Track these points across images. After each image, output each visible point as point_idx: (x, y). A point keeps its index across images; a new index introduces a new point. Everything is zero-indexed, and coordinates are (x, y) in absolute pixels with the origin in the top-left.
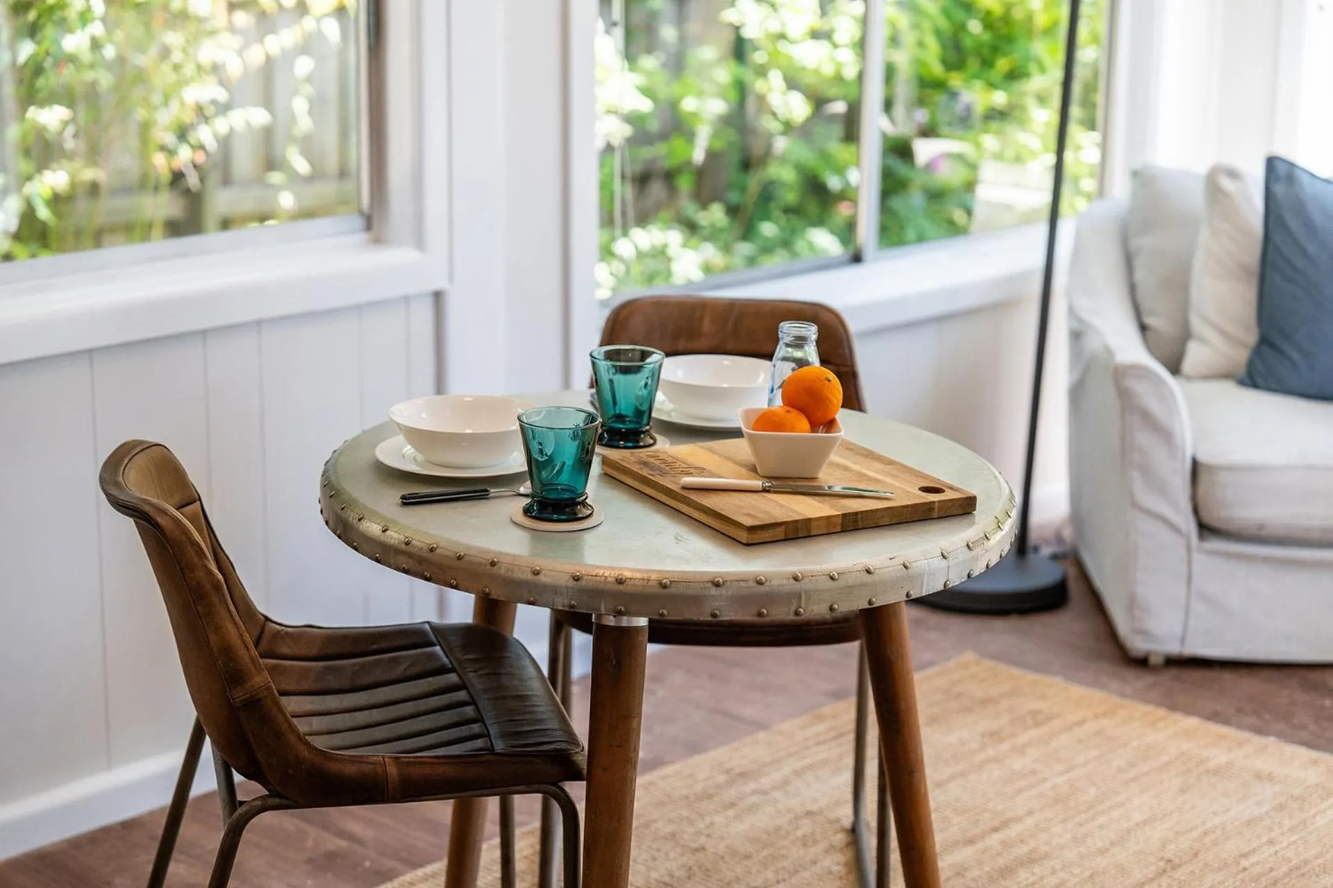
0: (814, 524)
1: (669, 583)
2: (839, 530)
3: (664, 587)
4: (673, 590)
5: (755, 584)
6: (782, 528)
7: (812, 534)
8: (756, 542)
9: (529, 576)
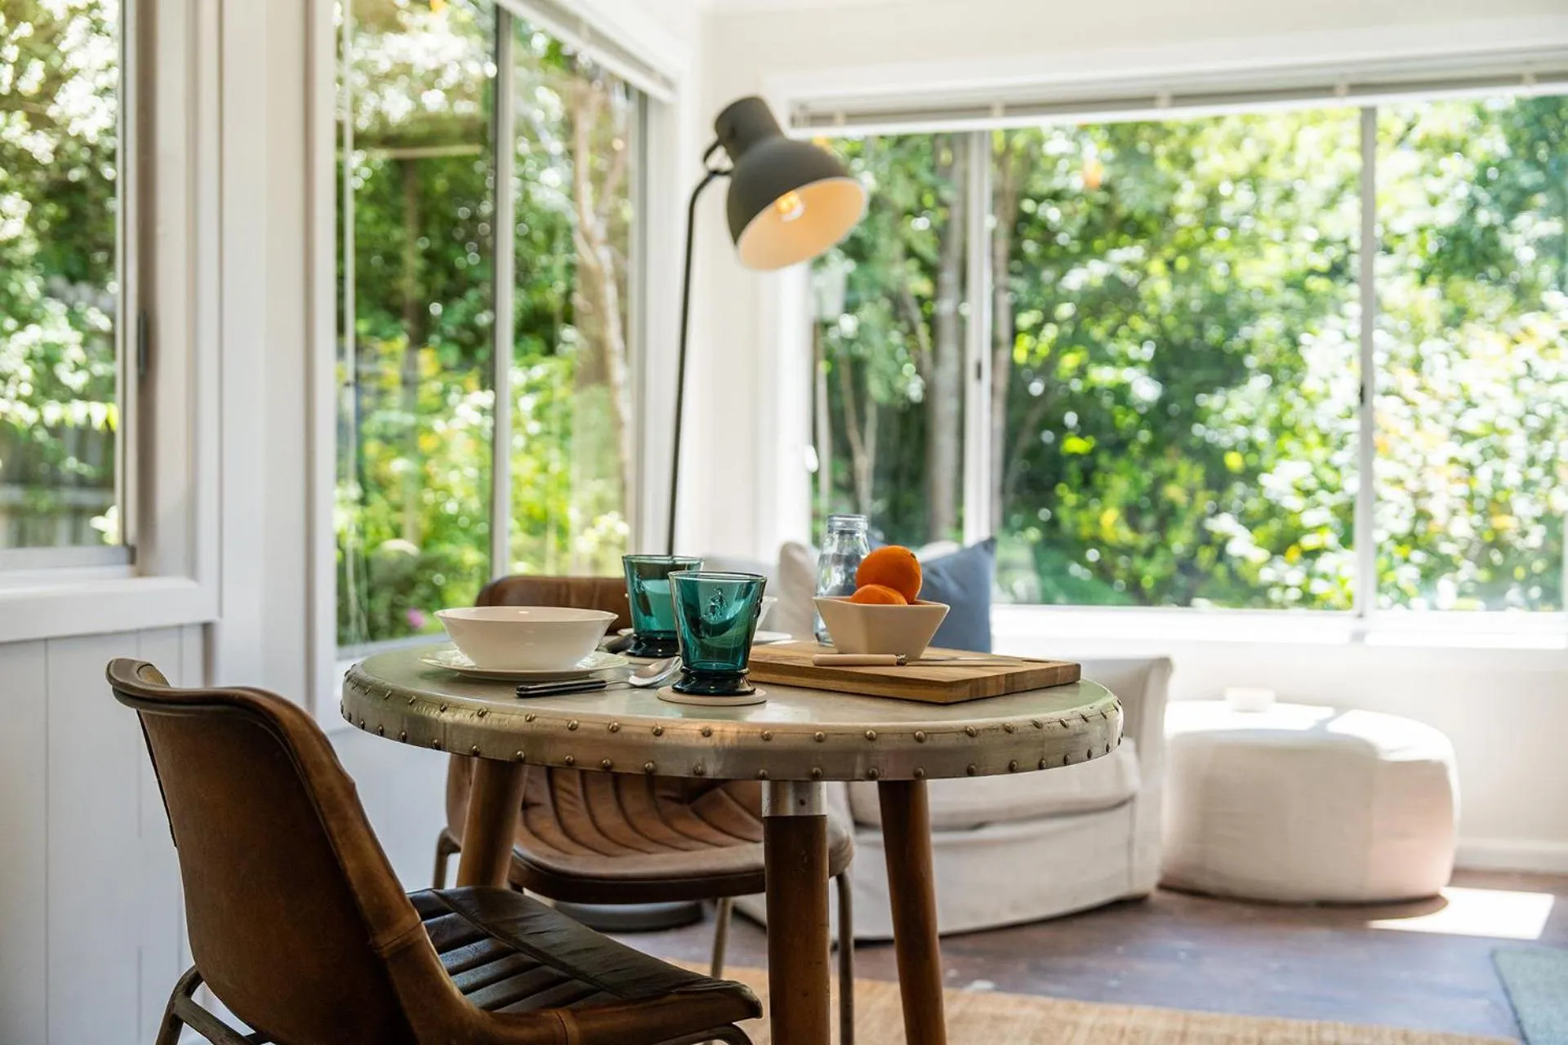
0: (989, 683)
1: (923, 734)
2: (1002, 693)
3: (919, 740)
4: (928, 743)
5: (1004, 732)
6: (968, 686)
7: (988, 695)
8: (955, 700)
9: (761, 743)
